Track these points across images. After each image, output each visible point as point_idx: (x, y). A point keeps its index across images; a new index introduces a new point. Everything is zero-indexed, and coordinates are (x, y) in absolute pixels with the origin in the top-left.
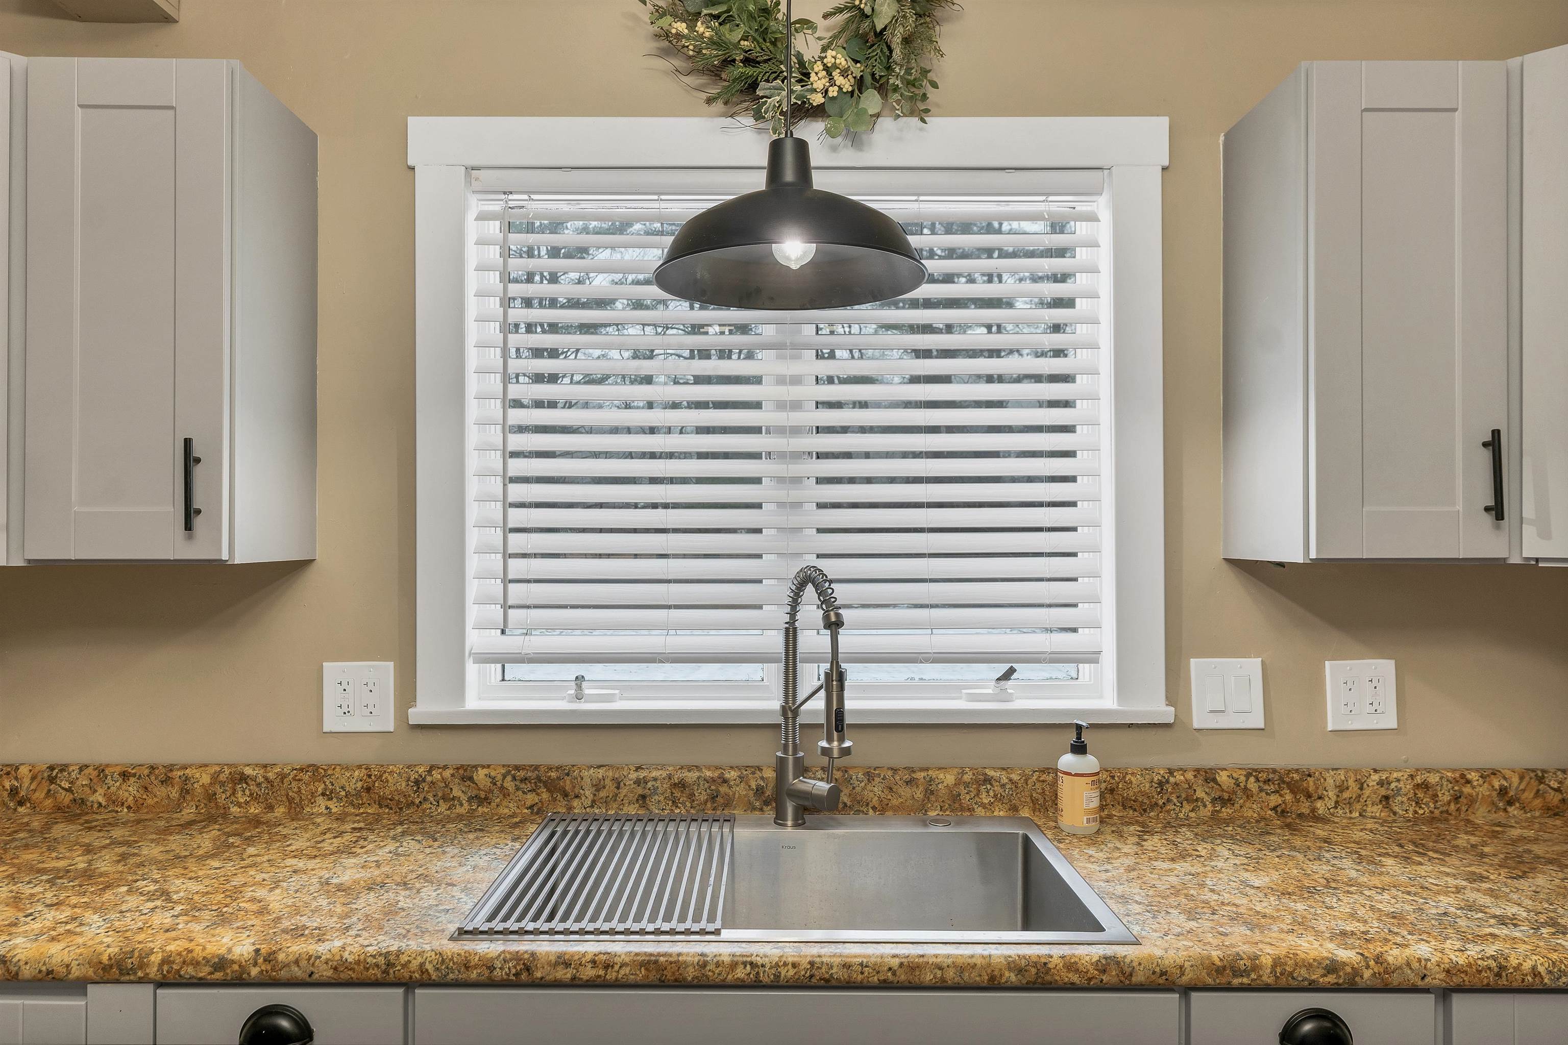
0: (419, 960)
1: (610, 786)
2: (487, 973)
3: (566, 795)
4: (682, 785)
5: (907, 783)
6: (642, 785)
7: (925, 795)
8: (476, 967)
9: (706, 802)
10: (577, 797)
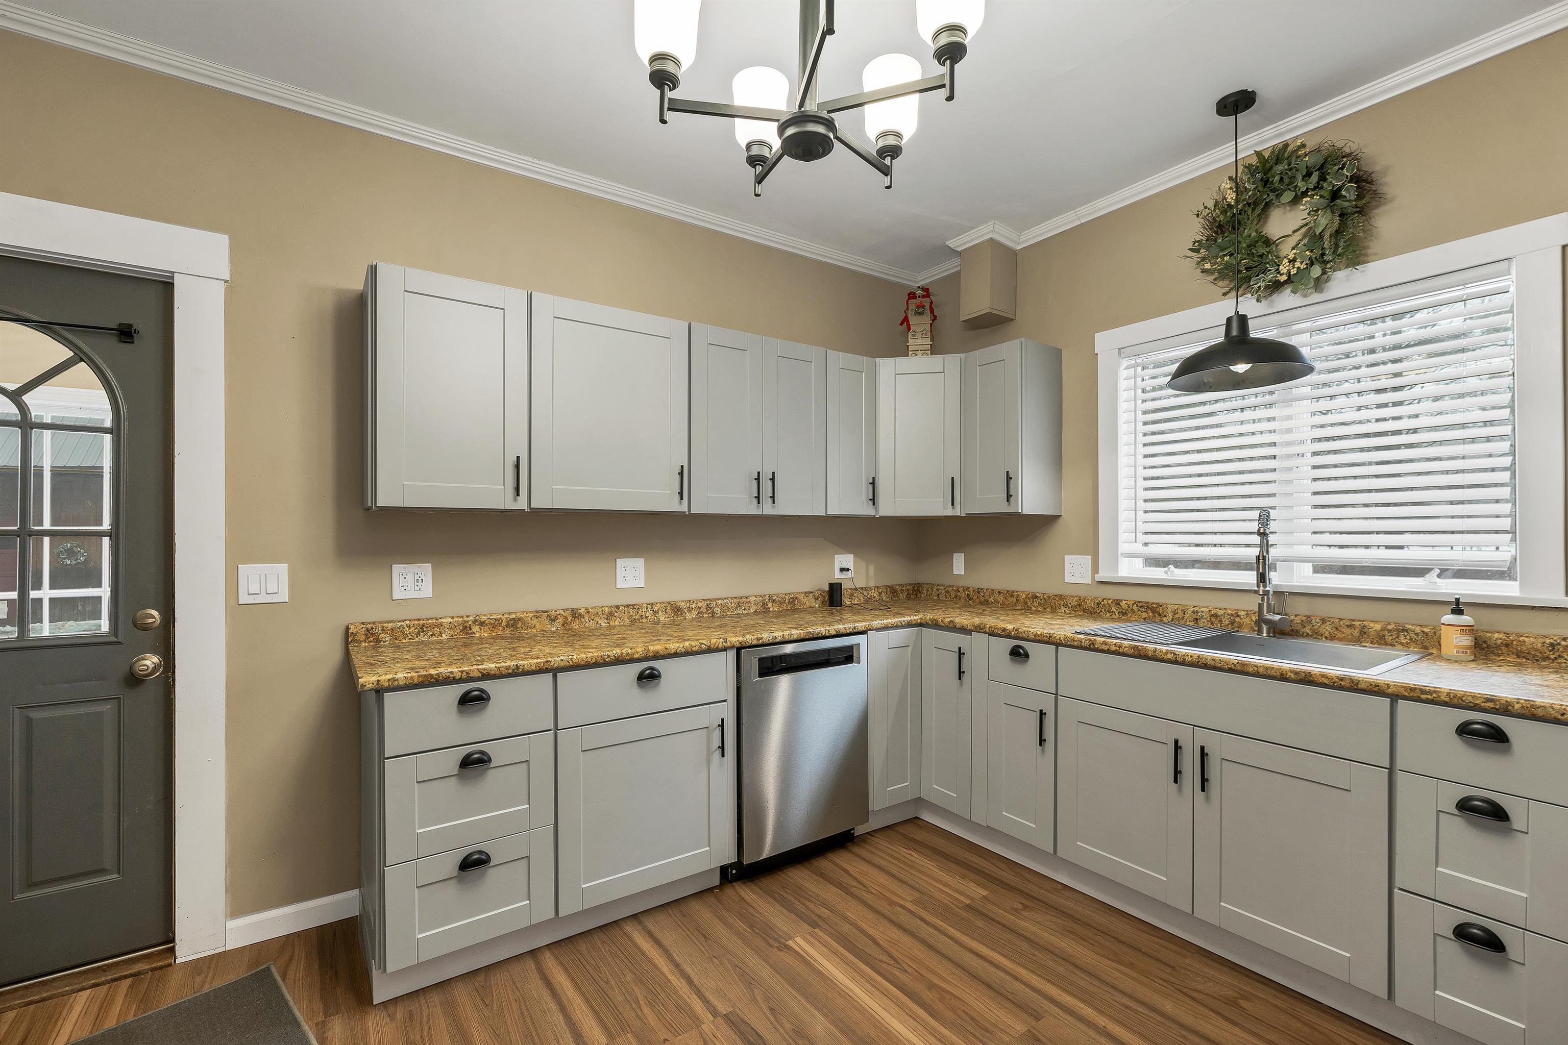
0: (1059, 636)
1: (1180, 614)
2: (1080, 643)
3: (1160, 615)
4: (1215, 616)
5: (1348, 626)
6: (1196, 614)
7: (1360, 634)
8: (1076, 641)
9: (1228, 625)
10: (1165, 616)
